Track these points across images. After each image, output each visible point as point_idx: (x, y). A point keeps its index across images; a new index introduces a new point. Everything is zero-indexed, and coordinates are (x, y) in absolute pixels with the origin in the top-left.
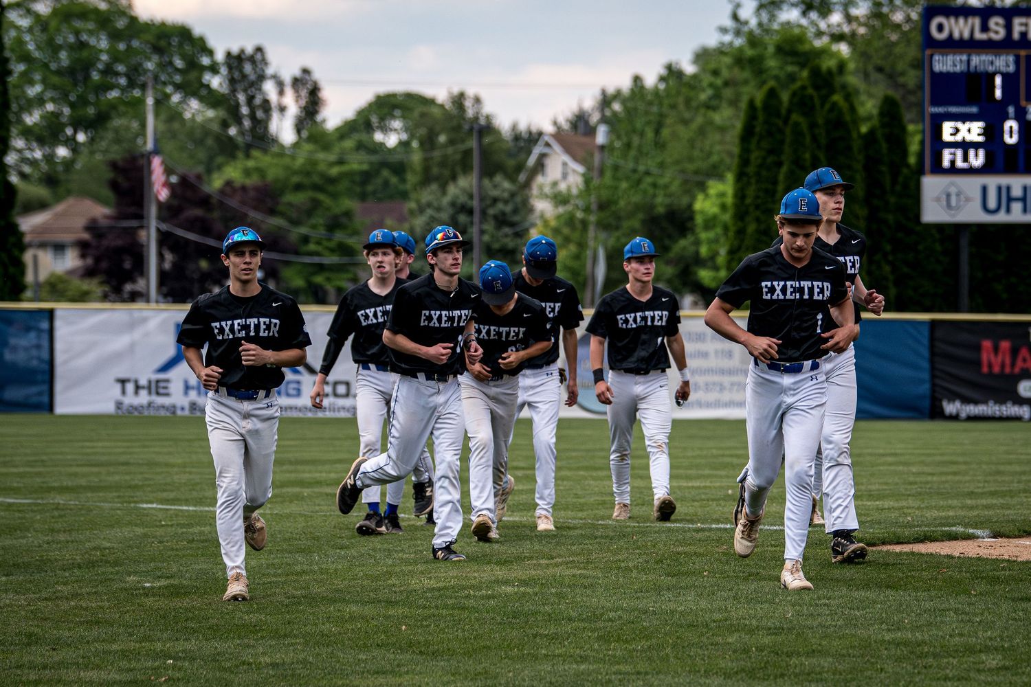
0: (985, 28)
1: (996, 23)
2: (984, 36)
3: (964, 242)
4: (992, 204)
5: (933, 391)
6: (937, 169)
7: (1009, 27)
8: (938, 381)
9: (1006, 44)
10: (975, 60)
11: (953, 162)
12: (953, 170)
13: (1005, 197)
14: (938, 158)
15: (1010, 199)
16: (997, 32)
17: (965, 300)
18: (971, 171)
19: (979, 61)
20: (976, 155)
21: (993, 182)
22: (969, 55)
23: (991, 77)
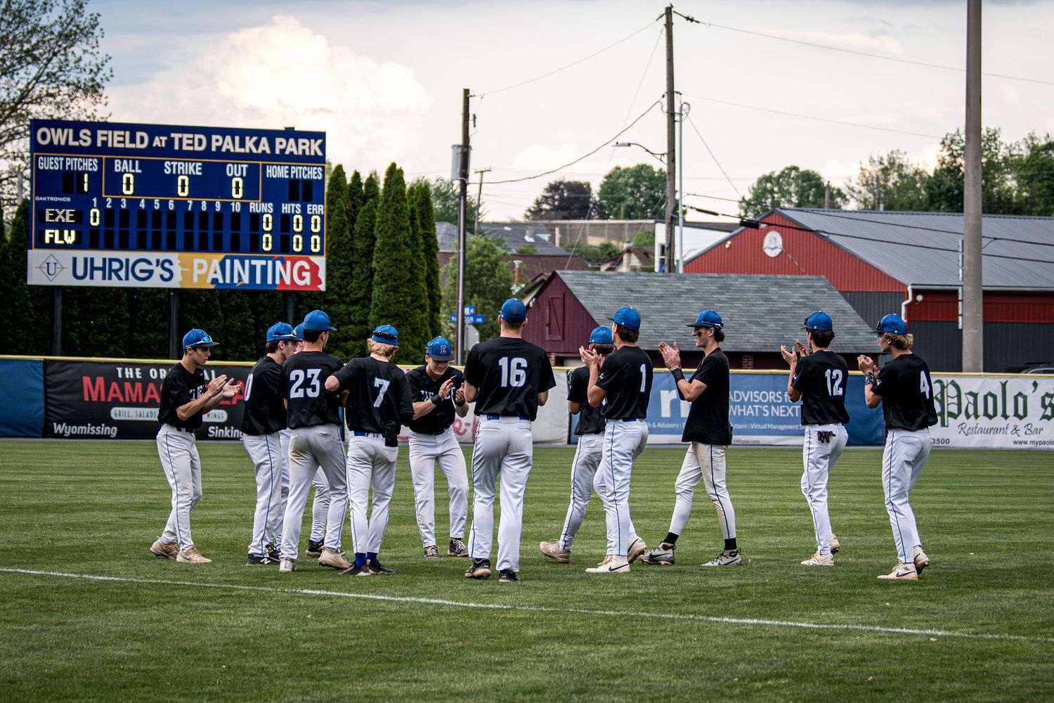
0: (77, 138)
1: (85, 133)
2: (76, 144)
3: (58, 301)
4: (80, 272)
5: (46, 414)
6: (41, 244)
7: (94, 137)
8: (49, 407)
9: (92, 150)
10: (69, 162)
11: (52, 240)
12: (52, 245)
13: (90, 267)
14: (41, 236)
15: (93, 268)
16: (85, 141)
17: (59, 346)
18: (65, 246)
19: (73, 162)
20: (70, 235)
21: (81, 255)
22: (65, 157)
23: (81, 174)
